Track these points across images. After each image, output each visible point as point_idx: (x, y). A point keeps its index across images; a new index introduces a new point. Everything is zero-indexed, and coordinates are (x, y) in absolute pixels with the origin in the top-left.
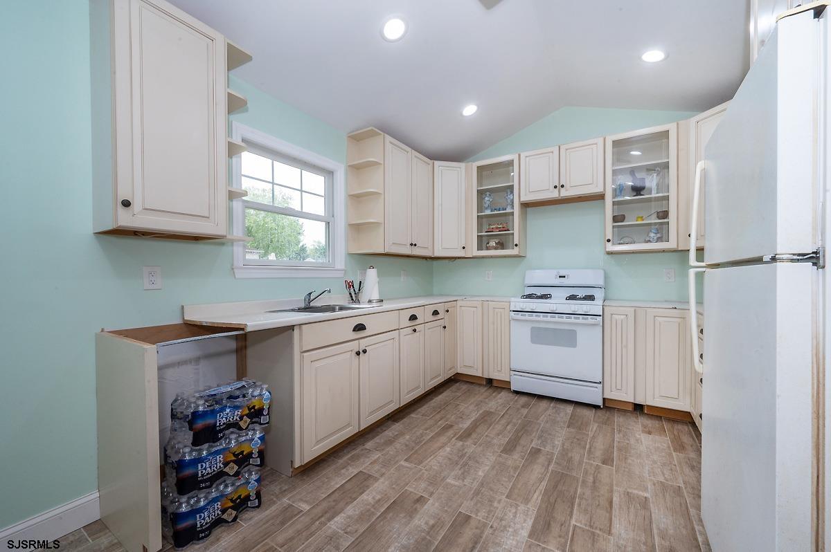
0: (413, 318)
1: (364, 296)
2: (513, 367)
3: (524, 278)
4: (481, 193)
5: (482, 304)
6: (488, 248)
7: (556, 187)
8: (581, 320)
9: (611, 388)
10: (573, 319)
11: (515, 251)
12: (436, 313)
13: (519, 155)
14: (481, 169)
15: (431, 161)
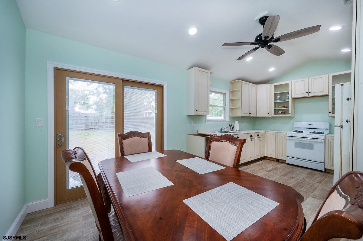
0: (251, 136)
1: (235, 129)
2: (287, 155)
3: (293, 125)
4: (276, 95)
5: (275, 133)
6: (278, 114)
7: (307, 93)
8: (315, 140)
9: (328, 165)
10: (312, 140)
11: (289, 115)
12: (258, 135)
13: (292, 81)
14: (275, 86)
15: (256, 85)
